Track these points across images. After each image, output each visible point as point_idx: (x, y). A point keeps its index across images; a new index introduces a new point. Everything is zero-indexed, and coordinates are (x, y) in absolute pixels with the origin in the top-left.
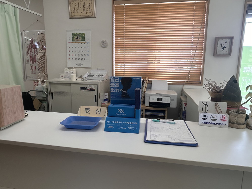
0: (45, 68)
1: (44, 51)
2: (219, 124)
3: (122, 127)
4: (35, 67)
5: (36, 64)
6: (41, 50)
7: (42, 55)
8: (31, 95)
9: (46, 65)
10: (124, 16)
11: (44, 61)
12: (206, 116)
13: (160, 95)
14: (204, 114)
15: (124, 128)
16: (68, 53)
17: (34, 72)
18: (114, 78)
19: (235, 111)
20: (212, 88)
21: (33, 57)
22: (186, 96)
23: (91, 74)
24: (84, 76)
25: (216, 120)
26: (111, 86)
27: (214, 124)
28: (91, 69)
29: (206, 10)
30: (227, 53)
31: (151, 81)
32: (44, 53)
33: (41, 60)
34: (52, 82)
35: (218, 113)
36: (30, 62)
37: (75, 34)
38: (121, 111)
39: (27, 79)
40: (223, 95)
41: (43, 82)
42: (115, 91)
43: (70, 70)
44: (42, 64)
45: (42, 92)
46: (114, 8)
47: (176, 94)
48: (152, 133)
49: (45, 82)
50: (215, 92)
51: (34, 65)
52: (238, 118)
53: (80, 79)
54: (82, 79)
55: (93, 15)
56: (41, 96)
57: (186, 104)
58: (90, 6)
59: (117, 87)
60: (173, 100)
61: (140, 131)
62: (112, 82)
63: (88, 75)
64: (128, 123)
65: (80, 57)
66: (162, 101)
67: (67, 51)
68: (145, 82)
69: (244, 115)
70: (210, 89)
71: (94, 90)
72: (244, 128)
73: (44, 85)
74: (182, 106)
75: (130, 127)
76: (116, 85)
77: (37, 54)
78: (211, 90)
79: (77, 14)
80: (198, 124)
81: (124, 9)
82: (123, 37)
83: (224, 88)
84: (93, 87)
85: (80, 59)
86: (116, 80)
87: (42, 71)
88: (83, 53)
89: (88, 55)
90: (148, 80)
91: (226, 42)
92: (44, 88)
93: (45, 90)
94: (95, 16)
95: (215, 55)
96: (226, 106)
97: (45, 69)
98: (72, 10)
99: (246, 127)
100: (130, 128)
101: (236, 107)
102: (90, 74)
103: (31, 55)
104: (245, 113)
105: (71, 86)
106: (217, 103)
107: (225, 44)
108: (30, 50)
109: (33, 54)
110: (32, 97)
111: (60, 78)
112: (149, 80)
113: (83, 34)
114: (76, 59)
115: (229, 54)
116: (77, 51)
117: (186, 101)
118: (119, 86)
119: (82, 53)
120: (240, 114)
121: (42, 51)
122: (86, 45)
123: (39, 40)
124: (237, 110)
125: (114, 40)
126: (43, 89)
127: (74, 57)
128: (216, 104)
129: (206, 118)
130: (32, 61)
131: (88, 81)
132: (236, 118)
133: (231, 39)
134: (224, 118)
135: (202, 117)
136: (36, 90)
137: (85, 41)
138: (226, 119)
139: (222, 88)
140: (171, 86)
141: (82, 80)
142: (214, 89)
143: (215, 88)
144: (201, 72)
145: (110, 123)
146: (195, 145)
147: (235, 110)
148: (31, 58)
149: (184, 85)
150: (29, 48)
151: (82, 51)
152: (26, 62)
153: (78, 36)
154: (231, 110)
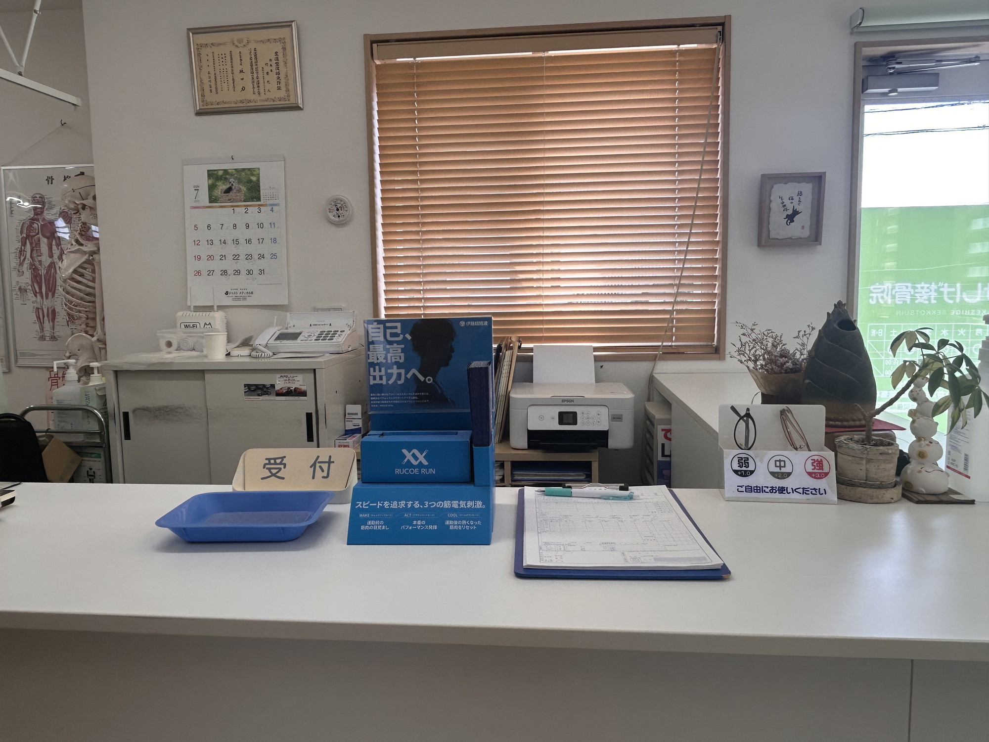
0: (95, 313)
1: (89, 247)
2: (801, 491)
3: (419, 522)
4: (54, 312)
5: (58, 303)
6: (77, 241)
7: (84, 262)
8: (36, 427)
9: (98, 301)
10: (412, 103)
11: (90, 284)
12: (751, 461)
13: (568, 401)
14: (743, 453)
15: (431, 527)
16: (192, 250)
17: (47, 334)
18: (381, 326)
19: (856, 437)
20: (764, 359)
21: (43, 272)
22: (667, 402)
23: (290, 331)
24: (260, 341)
25: (789, 474)
26: (370, 360)
27: (782, 490)
28: (287, 311)
29: (720, 76)
30: (806, 233)
31: (531, 350)
32: (92, 253)
33: (79, 282)
34: (126, 368)
35: (796, 449)
36: (30, 295)
37: (221, 173)
38: (416, 458)
39: (16, 362)
40: (807, 381)
41: (86, 372)
42: (388, 379)
43: (201, 318)
44: (81, 299)
45: (80, 412)
46: (374, 73)
47: (628, 395)
48: (546, 538)
49: (96, 371)
50: (776, 373)
51: (47, 303)
52: (869, 461)
53: (245, 351)
54: (253, 350)
55: (292, 101)
56: (79, 429)
57: (669, 431)
58: (277, 64)
59: (397, 363)
60: (616, 418)
61: (494, 534)
62: (373, 343)
63: (278, 333)
64: (446, 504)
65: (243, 265)
66: (575, 423)
67: (189, 243)
68: (508, 353)
69: (889, 450)
70: (755, 361)
71: (304, 394)
72: (895, 499)
73: (90, 384)
74: (655, 442)
75: (453, 519)
76: (389, 355)
77: (60, 258)
78: (762, 365)
79: (228, 96)
80: (723, 495)
81: (412, 76)
82: (415, 181)
83: (810, 352)
84: (300, 382)
85: (243, 272)
86: (388, 331)
87: (83, 326)
88: (255, 249)
89: (274, 256)
90: (519, 347)
91: (800, 194)
92: (93, 393)
93: (94, 405)
94: (300, 101)
95: (763, 243)
96: (823, 422)
97: (94, 319)
98: (206, 80)
99: (904, 496)
100: (453, 525)
101: (858, 423)
102: (286, 331)
103: (37, 263)
104: (892, 444)
105: (204, 379)
106: (789, 411)
107: (796, 198)
108: (31, 244)
109: (46, 260)
110: (37, 434)
111: (158, 349)
112: (523, 346)
113: (253, 175)
114: (224, 272)
115: (816, 237)
116: (229, 242)
117: (669, 422)
118: (402, 355)
119: (249, 249)
120: (875, 445)
121: (82, 245)
122: (265, 216)
123: (70, 201)
124: (864, 433)
125: (379, 195)
126: (87, 397)
127: (217, 265)
128: (782, 412)
129: (751, 468)
130: (40, 288)
131: (275, 356)
132: (864, 462)
133: (818, 179)
134: (819, 464)
135: (736, 467)
136: (55, 403)
137: (259, 199)
138: (826, 469)
139: (802, 354)
140: (607, 365)
141: (254, 354)
142: (771, 361)
143: (776, 356)
144: (716, 307)
145: (371, 510)
146: (718, 574)
147: (856, 435)
148: (36, 277)
149: (655, 360)
150: (28, 237)
151: (249, 241)
152: (14, 293)
153: (232, 180)
154: (839, 436)
